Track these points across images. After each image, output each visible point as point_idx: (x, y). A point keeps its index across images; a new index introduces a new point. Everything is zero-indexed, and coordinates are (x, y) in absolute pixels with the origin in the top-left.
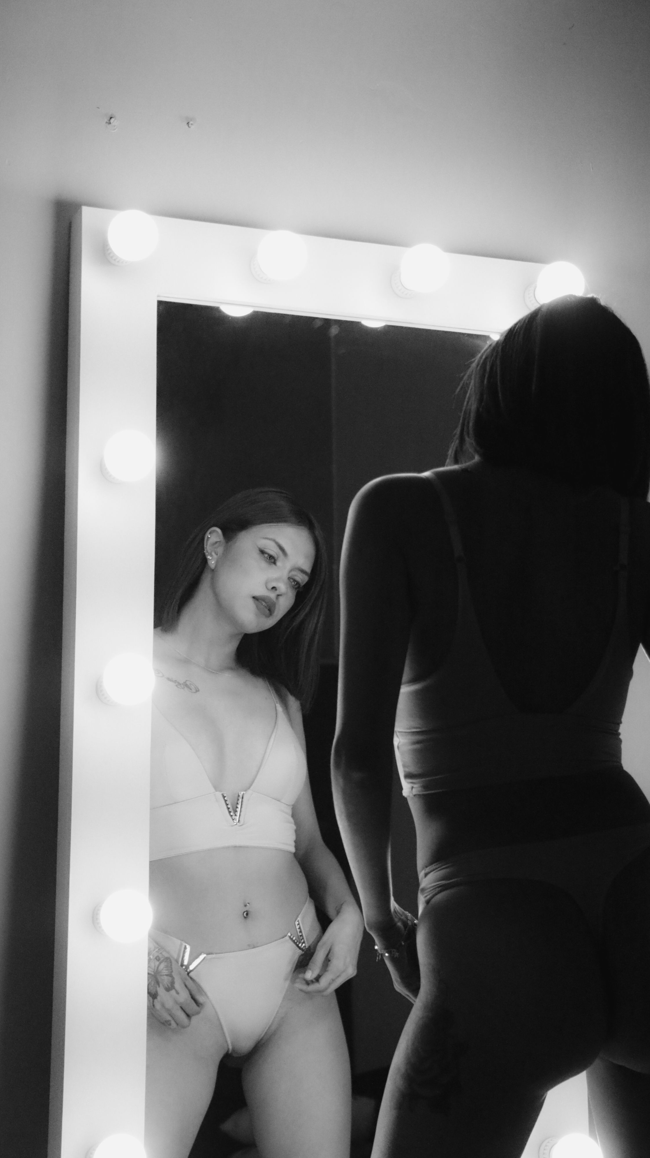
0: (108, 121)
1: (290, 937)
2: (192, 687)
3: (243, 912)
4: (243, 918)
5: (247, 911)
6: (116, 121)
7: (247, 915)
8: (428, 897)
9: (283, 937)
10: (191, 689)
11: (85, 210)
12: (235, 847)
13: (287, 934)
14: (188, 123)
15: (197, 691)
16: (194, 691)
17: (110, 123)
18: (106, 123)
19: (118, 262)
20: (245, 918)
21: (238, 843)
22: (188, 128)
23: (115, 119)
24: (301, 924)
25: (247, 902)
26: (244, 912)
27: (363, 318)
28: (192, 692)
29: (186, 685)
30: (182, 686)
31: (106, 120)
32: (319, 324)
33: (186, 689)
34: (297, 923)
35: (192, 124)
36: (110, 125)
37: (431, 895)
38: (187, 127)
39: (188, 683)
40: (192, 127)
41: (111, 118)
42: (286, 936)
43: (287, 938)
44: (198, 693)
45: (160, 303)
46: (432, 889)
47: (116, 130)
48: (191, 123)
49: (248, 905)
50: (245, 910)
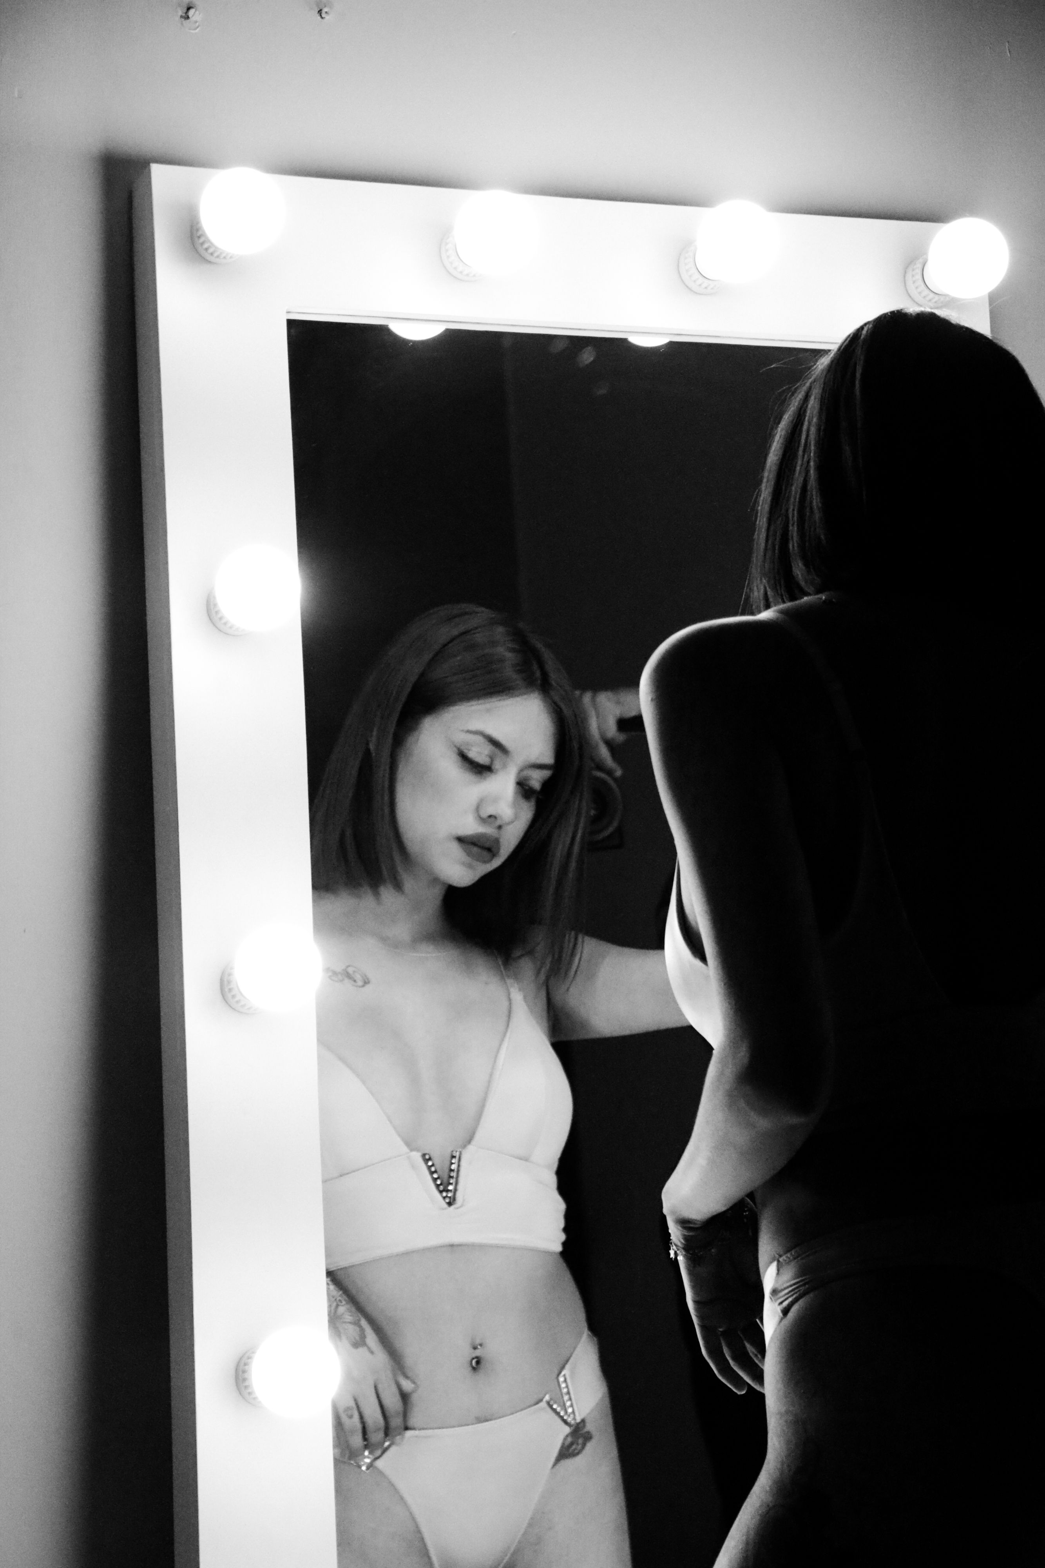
0: (184, 15)
1: (548, 1403)
2: (358, 977)
3: (469, 1359)
4: (470, 1368)
5: (477, 1357)
6: (197, 12)
7: (477, 1364)
8: (785, 1304)
9: (537, 1403)
10: (355, 981)
11: (157, 171)
12: (452, 1246)
13: (544, 1398)
14: (320, 12)
15: (366, 982)
16: (360, 983)
17: (188, 18)
18: (181, 17)
19: (218, 257)
20: (474, 1369)
21: (456, 1239)
22: (321, 19)
23: (196, 10)
24: (568, 1380)
25: (478, 1341)
26: (473, 1359)
27: (633, 332)
28: (357, 986)
29: (349, 976)
30: (340, 976)
31: (180, 12)
32: (560, 346)
33: (347, 980)
34: (561, 1379)
35: (326, 12)
36: (188, 21)
37: (790, 1299)
38: (319, 17)
39: (350, 970)
40: (327, 17)
41: (189, 9)
42: (541, 1400)
43: (543, 1404)
44: (367, 986)
45: (292, 324)
46: (790, 1289)
47: (198, 30)
48: (325, 10)
49: (479, 1347)
50: (474, 1355)
